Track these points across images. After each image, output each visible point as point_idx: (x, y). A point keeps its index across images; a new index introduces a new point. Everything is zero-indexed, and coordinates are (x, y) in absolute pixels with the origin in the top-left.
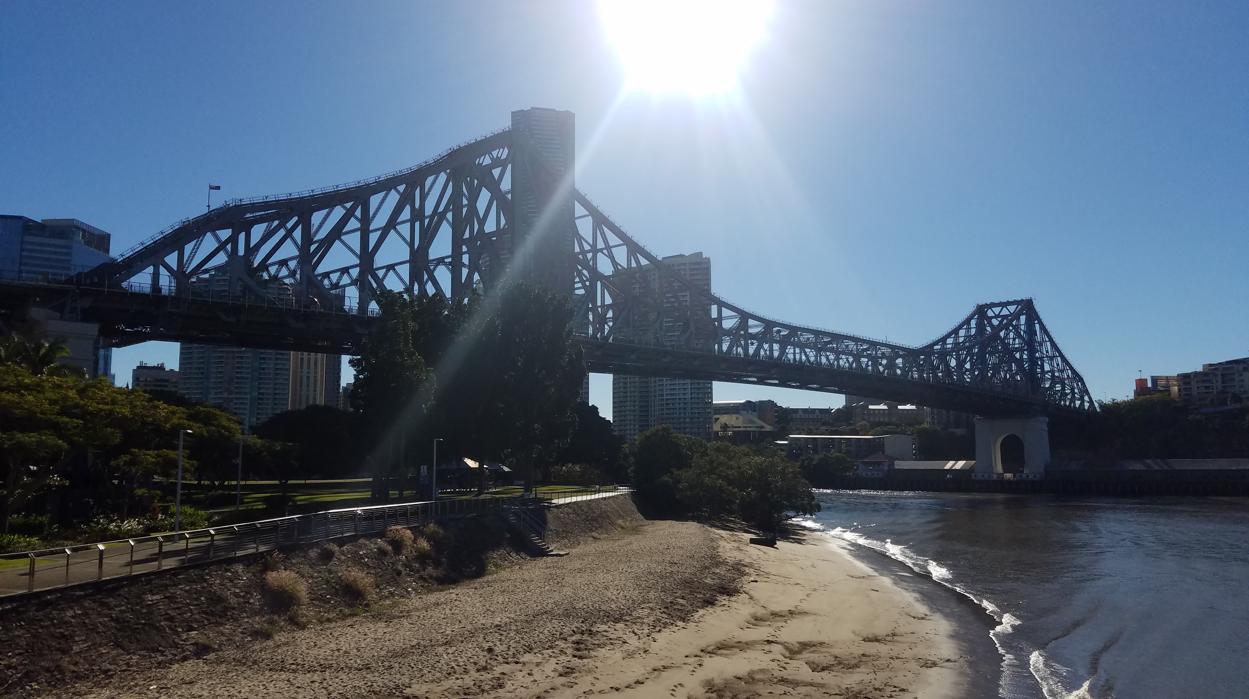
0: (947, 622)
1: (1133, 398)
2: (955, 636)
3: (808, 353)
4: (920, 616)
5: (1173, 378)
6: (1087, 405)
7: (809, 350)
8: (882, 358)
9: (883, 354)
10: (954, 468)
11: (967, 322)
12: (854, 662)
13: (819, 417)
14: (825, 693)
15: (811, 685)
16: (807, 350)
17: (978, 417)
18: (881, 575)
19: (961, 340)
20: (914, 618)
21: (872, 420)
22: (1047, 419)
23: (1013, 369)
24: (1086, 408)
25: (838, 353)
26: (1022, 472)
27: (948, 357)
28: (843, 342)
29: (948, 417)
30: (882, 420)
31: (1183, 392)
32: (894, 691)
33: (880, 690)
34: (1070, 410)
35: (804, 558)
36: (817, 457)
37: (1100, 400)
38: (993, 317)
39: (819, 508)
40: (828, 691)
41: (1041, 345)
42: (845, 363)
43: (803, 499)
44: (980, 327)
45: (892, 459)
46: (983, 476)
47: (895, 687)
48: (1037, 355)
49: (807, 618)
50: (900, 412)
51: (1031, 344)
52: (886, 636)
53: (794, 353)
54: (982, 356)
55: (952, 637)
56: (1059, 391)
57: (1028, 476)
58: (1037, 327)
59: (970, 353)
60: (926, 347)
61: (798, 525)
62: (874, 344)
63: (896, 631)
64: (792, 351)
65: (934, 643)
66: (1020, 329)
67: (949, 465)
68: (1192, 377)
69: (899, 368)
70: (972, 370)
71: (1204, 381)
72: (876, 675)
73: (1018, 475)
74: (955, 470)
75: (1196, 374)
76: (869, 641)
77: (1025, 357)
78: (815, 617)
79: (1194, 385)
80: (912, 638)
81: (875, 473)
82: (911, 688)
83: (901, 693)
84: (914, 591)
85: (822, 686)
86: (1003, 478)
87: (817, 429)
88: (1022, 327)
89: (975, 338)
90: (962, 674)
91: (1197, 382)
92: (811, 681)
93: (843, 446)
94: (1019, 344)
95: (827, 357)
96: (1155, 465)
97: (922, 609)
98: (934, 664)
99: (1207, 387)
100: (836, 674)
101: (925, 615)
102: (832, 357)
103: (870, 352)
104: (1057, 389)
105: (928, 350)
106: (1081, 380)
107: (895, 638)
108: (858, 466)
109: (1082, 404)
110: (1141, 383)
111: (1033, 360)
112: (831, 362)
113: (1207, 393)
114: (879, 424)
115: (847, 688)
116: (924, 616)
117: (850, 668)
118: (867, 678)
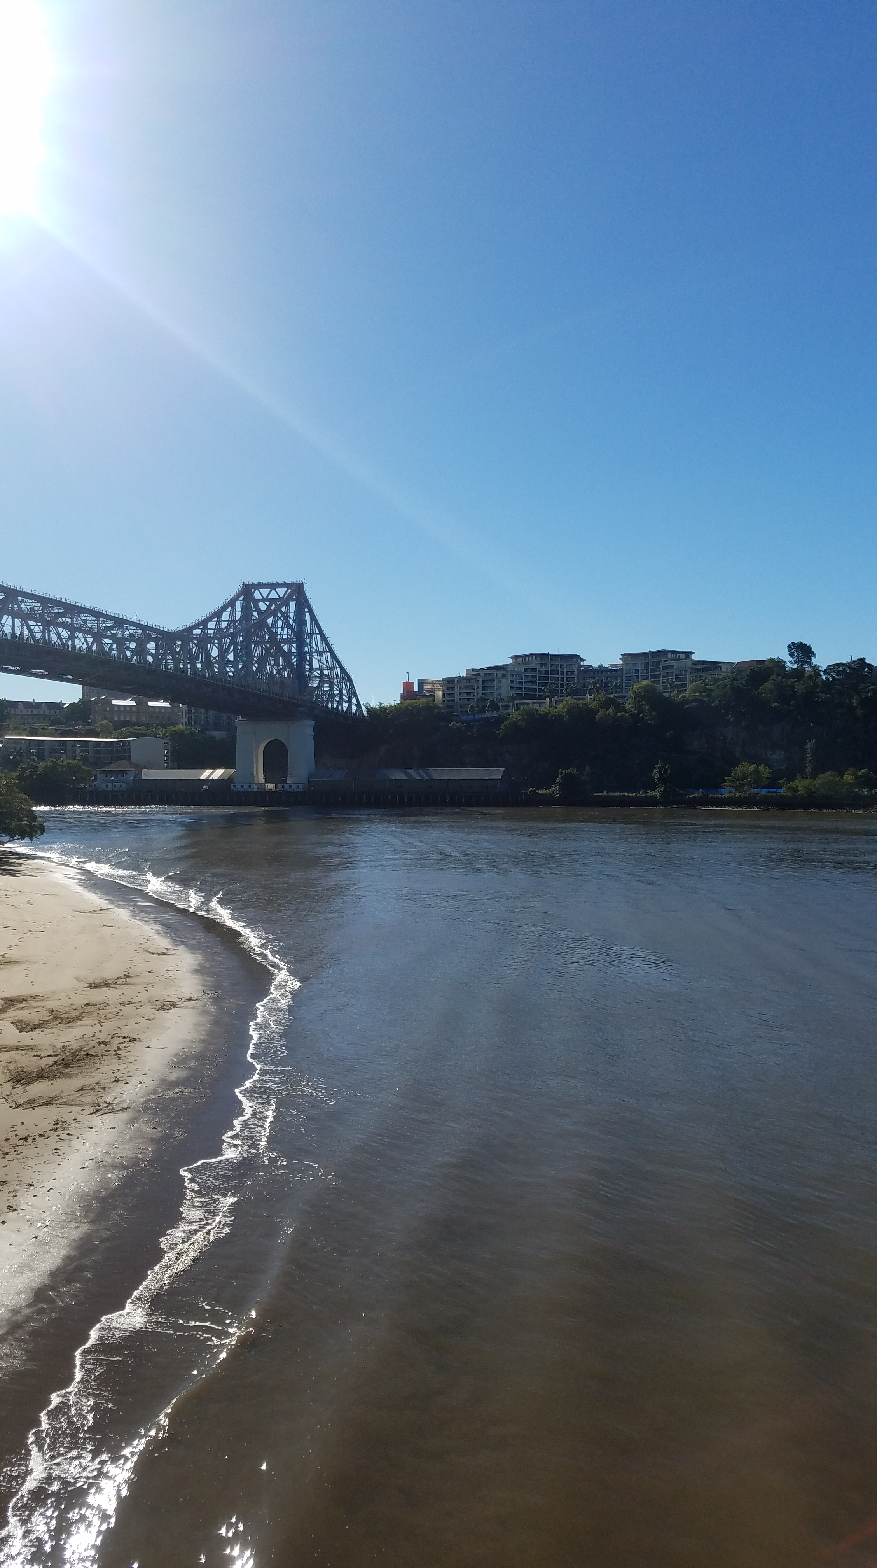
0: (192, 956)
1: (399, 702)
2: (200, 971)
3: (32, 628)
4: (160, 951)
5: (438, 682)
6: (354, 708)
7: (34, 623)
8: (130, 640)
9: (131, 635)
10: (211, 778)
11: (231, 603)
12: (74, 1014)
13: (47, 713)
14: (34, 1056)
15: (17, 1048)
16: (31, 623)
17: (241, 719)
18: (117, 907)
19: (225, 625)
20: (154, 954)
21: (116, 718)
22: (313, 723)
23: (281, 663)
24: (354, 711)
25: (73, 630)
26: (285, 782)
27: (209, 645)
28: (80, 616)
29: (207, 717)
30: (128, 718)
31: (446, 698)
32: (122, 1043)
33: (105, 1043)
34: (337, 713)
35: (18, 893)
36: (42, 765)
37: (367, 704)
38: (259, 600)
39: (42, 830)
40: (38, 1053)
41: (310, 637)
42: (83, 644)
43: (21, 819)
44: (246, 610)
45: (139, 768)
46: (242, 786)
47: (124, 1037)
48: (306, 649)
49: (16, 968)
50: (151, 709)
51: (300, 637)
52: (118, 978)
53: (13, 626)
54: (246, 645)
55: (196, 971)
56: (327, 691)
57: (290, 786)
58: (308, 615)
59: (234, 642)
60: (184, 631)
61: (12, 853)
62: (120, 622)
63: (131, 972)
64: (9, 622)
65: (175, 981)
66: (290, 618)
67: (206, 774)
68: (456, 682)
69: (151, 654)
70: (235, 663)
71: (466, 687)
72: (101, 1026)
73: (280, 785)
74: (213, 780)
75: (460, 679)
76: (95, 987)
77: (293, 650)
78: (28, 965)
79: (457, 691)
80: (149, 978)
81: (118, 785)
82: (143, 1037)
83: (131, 1044)
84: (155, 923)
85: (31, 1048)
86: (265, 788)
87: (43, 729)
88: (292, 615)
89: (240, 623)
90: (205, 1013)
91: (460, 687)
92: (17, 1044)
93: (78, 751)
94: (288, 635)
95: (58, 635)
96: (416, 774)
97: (163, 942)
98: (173, 1005)
99: (468, 693)
100: (49, 1031)
101: (167, 949)
102: (65, 634)
103: (115, 632)
104: (325, 689)
105: (185, 634)
106: (350, 680)
107: (128, 979)
108: (96, 776)
109: (350, 707)
110: (408, 686)
111: (301, 655)
112: (64, 641)
113: (468, 699)
114: (126, 724)
115: (63, 1047)
116: (165, 951)
117: (70, 1022)
118: (89, 1032)
